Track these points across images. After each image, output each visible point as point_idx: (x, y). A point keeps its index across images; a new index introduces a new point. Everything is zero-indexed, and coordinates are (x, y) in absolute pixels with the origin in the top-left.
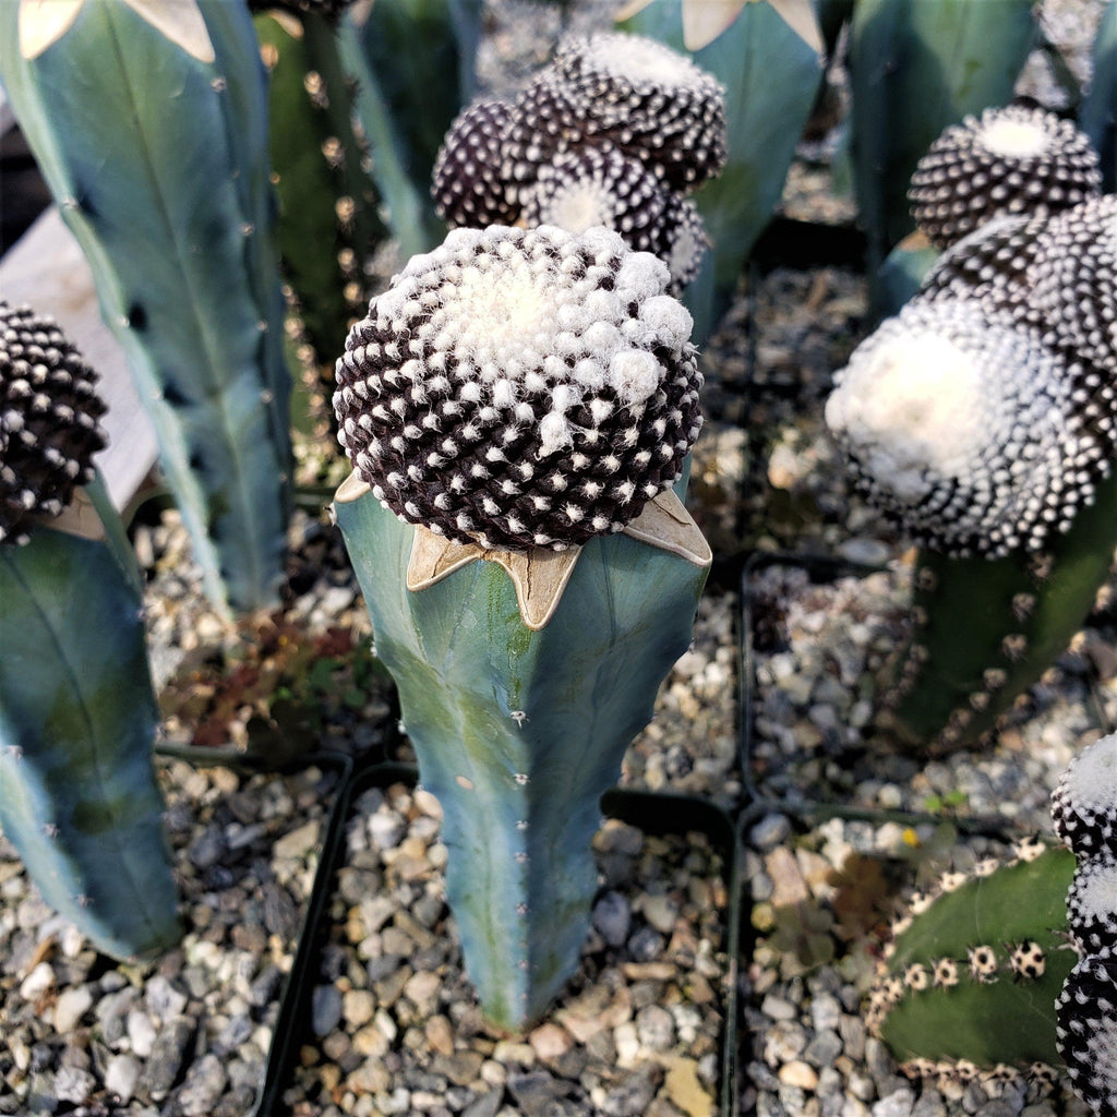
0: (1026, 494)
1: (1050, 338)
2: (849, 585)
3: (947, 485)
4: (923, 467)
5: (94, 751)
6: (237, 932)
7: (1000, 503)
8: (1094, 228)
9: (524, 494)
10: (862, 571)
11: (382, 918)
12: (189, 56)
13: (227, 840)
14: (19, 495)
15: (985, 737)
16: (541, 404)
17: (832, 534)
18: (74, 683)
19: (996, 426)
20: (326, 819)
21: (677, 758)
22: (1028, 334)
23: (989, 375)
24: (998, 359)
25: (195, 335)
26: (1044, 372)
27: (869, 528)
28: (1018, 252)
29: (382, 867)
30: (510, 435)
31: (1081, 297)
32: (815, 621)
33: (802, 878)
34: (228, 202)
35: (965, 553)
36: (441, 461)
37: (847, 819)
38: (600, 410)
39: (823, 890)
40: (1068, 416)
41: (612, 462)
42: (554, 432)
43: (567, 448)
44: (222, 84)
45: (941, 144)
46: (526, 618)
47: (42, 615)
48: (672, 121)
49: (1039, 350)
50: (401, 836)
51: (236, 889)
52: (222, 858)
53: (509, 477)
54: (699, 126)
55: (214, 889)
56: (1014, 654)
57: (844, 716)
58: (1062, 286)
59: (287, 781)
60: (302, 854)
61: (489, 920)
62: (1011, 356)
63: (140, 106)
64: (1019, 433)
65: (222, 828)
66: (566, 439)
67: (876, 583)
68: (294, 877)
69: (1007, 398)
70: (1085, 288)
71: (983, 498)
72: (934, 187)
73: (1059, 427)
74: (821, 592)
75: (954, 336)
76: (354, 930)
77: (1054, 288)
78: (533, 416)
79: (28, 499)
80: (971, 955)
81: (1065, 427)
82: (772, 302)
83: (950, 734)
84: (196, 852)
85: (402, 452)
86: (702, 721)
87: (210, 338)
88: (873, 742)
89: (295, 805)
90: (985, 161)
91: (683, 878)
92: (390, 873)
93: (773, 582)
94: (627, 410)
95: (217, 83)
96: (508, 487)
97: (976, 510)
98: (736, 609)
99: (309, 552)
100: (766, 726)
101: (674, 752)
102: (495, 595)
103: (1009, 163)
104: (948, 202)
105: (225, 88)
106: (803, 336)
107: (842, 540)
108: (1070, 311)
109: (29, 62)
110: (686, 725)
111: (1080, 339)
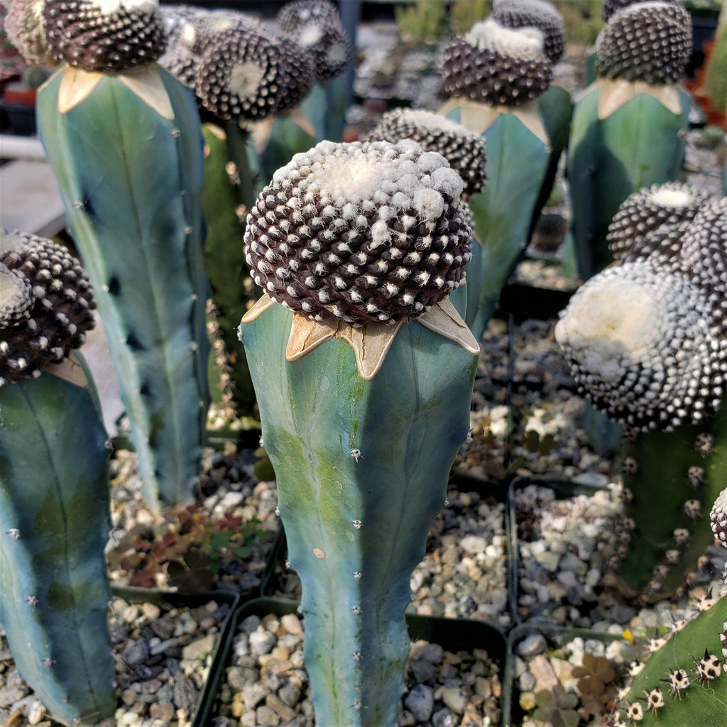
0: (687, 376)
1: (696, 279)
2: (582, 500)
3: (635, 368)
4: (619, 357)
5: (67, 545)
6: (154, 707)
7: (671, 380)
8: (718, 212)
9: (361, 275)
10: (590, 490)
11: (257, 699)
12: (159, 115)
13: (150, 649)
14: (37, 339)
15: (680, 591)
16: (372, 217)
17: (569, 471)
18: (59, 489)
19: (664, 328)
20: (220, 636)
21: (467, 602)
22: (682, 277)
23: (658, 298)
24: (663, 289)
25: (150, 300)
26: (693, 298)
27: (594, 466)
28: (675, 241)
29: (258, 667)
30: (353, 234)
31: (713, 251)
32: (559, 523)
33: (555, 676)
34: (177, 212)
35: (652, 424)
36: (310, 254)
37: (585, 638)
38: (408, 221)
39: (570, 684)
40: (711, 326)
41: (415, 256)
42: (380, 232)
43: (387, 243)
44: (178, 133)
45: (626, 204)
46: (362, 372)
47: (43, 434)
48: (453, 152)
49: (690, 286)
50: (271, 647)
51: (155, 681)
52: (145, 660)
53: (352, 263)
54: (470, 156)
55: (139, 681)
56: (693, 513)
57: (582, 580)
58: (701, 247)
59: (193, 611)
60: (202, 657)
61: (334, 673)
62: (672, 288)
63: (127, 143)
64: (679, 332)
65: (147, 642)
66: (387, 237)
67: (600, 497)
68: (195, 671)
69: (670, 312)
70: (714, 246)
71: (659, 376)
72: (623, 228)
73: (706, 331)
74: (563, 505)
75: (634, 278)
76: (237, 708)
77: (696, 249)
78: (367, 224)
79: (43, 342)
80: (671, 676)
81: (710, 332)
82: (524, 339)
83: (655, 585)
84: (127, 655)
85: (286, 252)
86: (483, 583)
87: (160, 303)
88: (603, 597)
89: (198, 626)
90: (654, 209)
91: (470, 678)
92: (263, 671)
93: (530, 497)
94: (424, 224)
95: (175, 132)
96: (351, 269)
97: (656, 386)
98: (505, 513)
99: (214, 473)
100: (527, 584)
101: (464, 600)
102: (341, 361)
103: (669, 210)
104: (632, 236)
105: (179, 135)
106: (545, 356)
107: (576, 475)
108: (707, 261)
109: (63, 115)
110: (473, 584)
111: (715, 279)
